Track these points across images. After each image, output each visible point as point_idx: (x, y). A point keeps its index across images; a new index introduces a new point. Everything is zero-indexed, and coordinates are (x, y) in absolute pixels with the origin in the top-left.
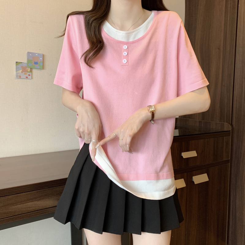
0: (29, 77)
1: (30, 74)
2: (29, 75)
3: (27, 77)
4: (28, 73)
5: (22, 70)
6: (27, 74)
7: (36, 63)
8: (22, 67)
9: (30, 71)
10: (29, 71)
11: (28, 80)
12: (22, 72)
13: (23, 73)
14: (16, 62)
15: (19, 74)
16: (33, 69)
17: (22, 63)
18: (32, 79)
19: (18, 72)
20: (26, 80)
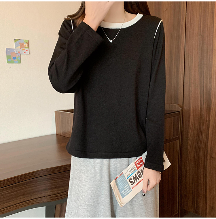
1: (28, 49)
2: (27, 51)
3: (25, 53)
4: (26, 49)
5: (20, 46)
6: (24, 50)
8: (20, 43)
10: (26, 47)
11: (25, 55)
12: (20, 48)
13: (22, 49)
14: (15, 39)
15: (18, 50)
17: (19, 40)
18: (29, 54)
19: (16, 48)
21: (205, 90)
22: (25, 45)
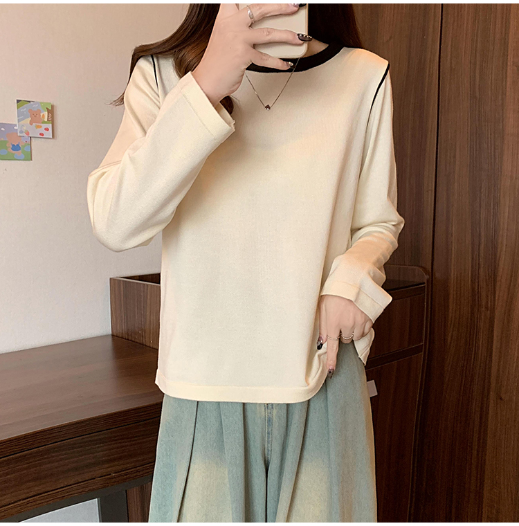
0: (46, 133)
1: (50, 126)
2: (47, 129)
3: (42, 134)
4: (44, 126)
5: (30, 119)
6: (41, 127)
8: (30, 111)
10: (46, 120)
12: (31, 124)
13: (34, 124)
14: (18, 101)
15: (25, 128)
17: (29, 102)
18: (53, 137)
19: (22, 123)
21: (483, 234)
22: (43, 115)
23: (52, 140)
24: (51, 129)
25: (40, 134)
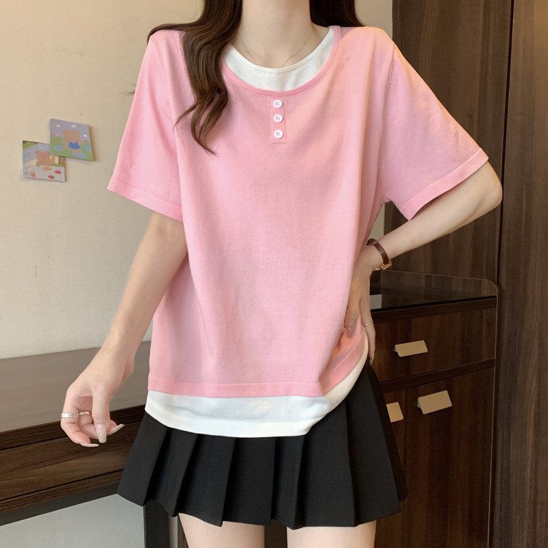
0: (57, 176)
1: (62, 169)
2: (59, 172)
3: (52, 177)
4: (55, 168)
5: (36, 160)
7: (74, 146)
8: (37, 152)
9: (59, 163)
10: (57, 163)
11: (53, 183)
12: (38, 164)
13: (42, 166)
14: (24, 142)
15: (30, 169)
16: (66, 159)
17: (37, 143)
18: (66, 181)
19: (27, 164)
20: (48, 183)
22: (54, 159)
23: (65, 184)
24: (63, 172)
25: (50, 177)
